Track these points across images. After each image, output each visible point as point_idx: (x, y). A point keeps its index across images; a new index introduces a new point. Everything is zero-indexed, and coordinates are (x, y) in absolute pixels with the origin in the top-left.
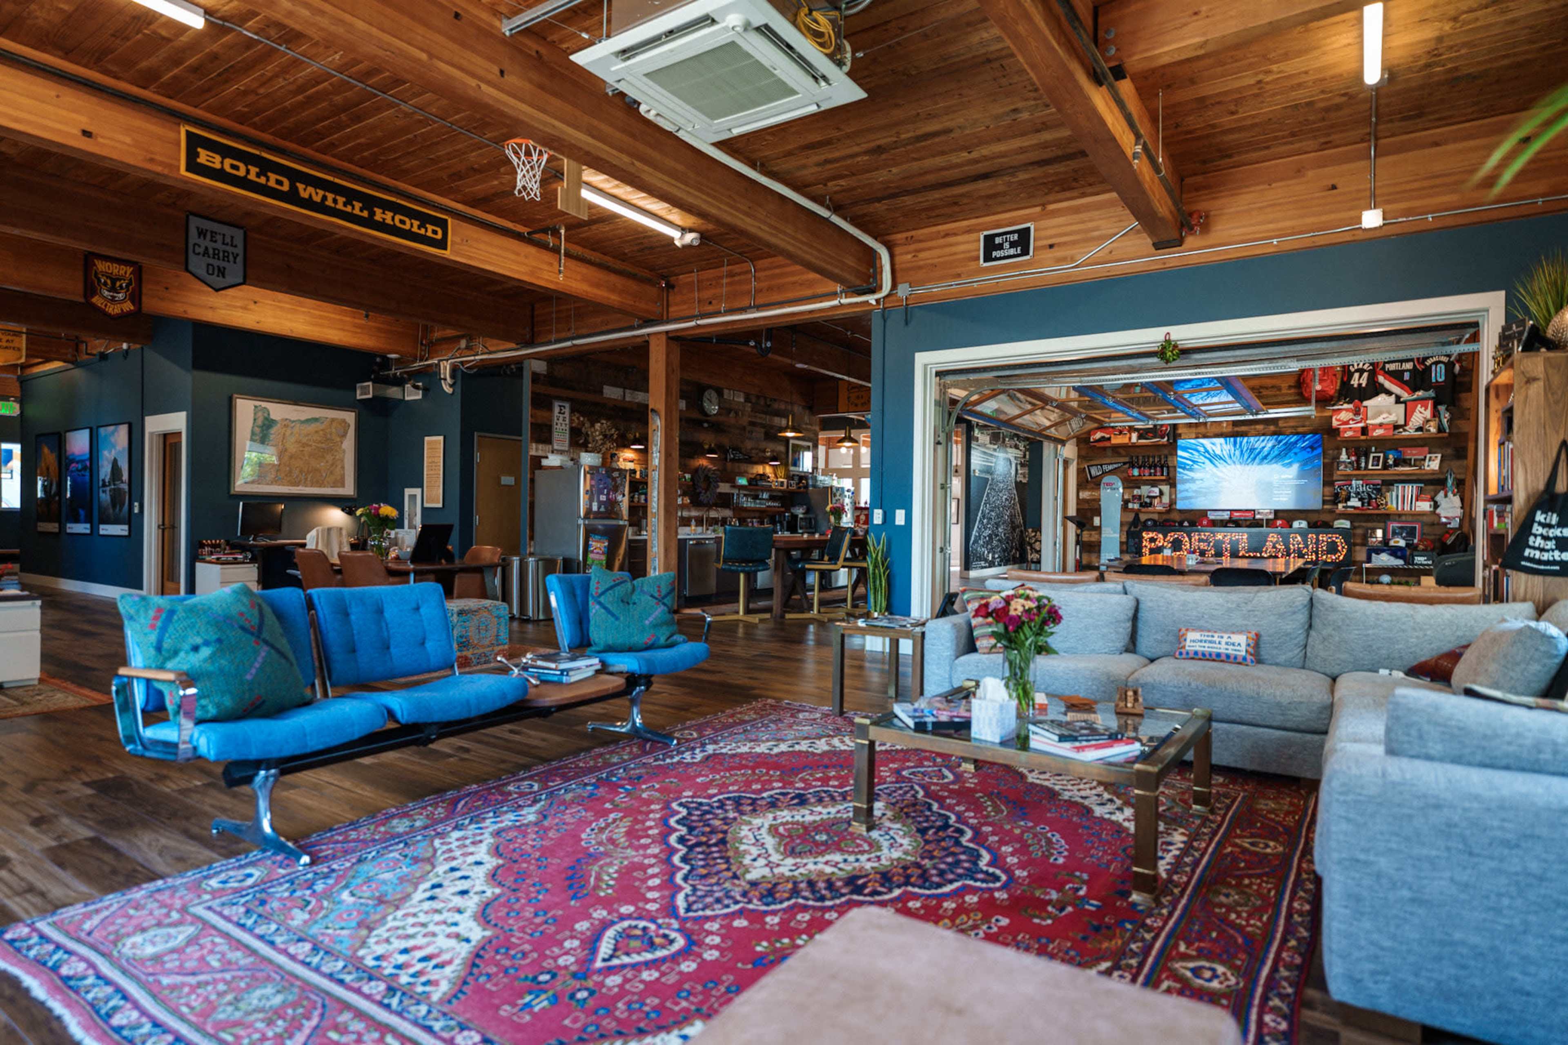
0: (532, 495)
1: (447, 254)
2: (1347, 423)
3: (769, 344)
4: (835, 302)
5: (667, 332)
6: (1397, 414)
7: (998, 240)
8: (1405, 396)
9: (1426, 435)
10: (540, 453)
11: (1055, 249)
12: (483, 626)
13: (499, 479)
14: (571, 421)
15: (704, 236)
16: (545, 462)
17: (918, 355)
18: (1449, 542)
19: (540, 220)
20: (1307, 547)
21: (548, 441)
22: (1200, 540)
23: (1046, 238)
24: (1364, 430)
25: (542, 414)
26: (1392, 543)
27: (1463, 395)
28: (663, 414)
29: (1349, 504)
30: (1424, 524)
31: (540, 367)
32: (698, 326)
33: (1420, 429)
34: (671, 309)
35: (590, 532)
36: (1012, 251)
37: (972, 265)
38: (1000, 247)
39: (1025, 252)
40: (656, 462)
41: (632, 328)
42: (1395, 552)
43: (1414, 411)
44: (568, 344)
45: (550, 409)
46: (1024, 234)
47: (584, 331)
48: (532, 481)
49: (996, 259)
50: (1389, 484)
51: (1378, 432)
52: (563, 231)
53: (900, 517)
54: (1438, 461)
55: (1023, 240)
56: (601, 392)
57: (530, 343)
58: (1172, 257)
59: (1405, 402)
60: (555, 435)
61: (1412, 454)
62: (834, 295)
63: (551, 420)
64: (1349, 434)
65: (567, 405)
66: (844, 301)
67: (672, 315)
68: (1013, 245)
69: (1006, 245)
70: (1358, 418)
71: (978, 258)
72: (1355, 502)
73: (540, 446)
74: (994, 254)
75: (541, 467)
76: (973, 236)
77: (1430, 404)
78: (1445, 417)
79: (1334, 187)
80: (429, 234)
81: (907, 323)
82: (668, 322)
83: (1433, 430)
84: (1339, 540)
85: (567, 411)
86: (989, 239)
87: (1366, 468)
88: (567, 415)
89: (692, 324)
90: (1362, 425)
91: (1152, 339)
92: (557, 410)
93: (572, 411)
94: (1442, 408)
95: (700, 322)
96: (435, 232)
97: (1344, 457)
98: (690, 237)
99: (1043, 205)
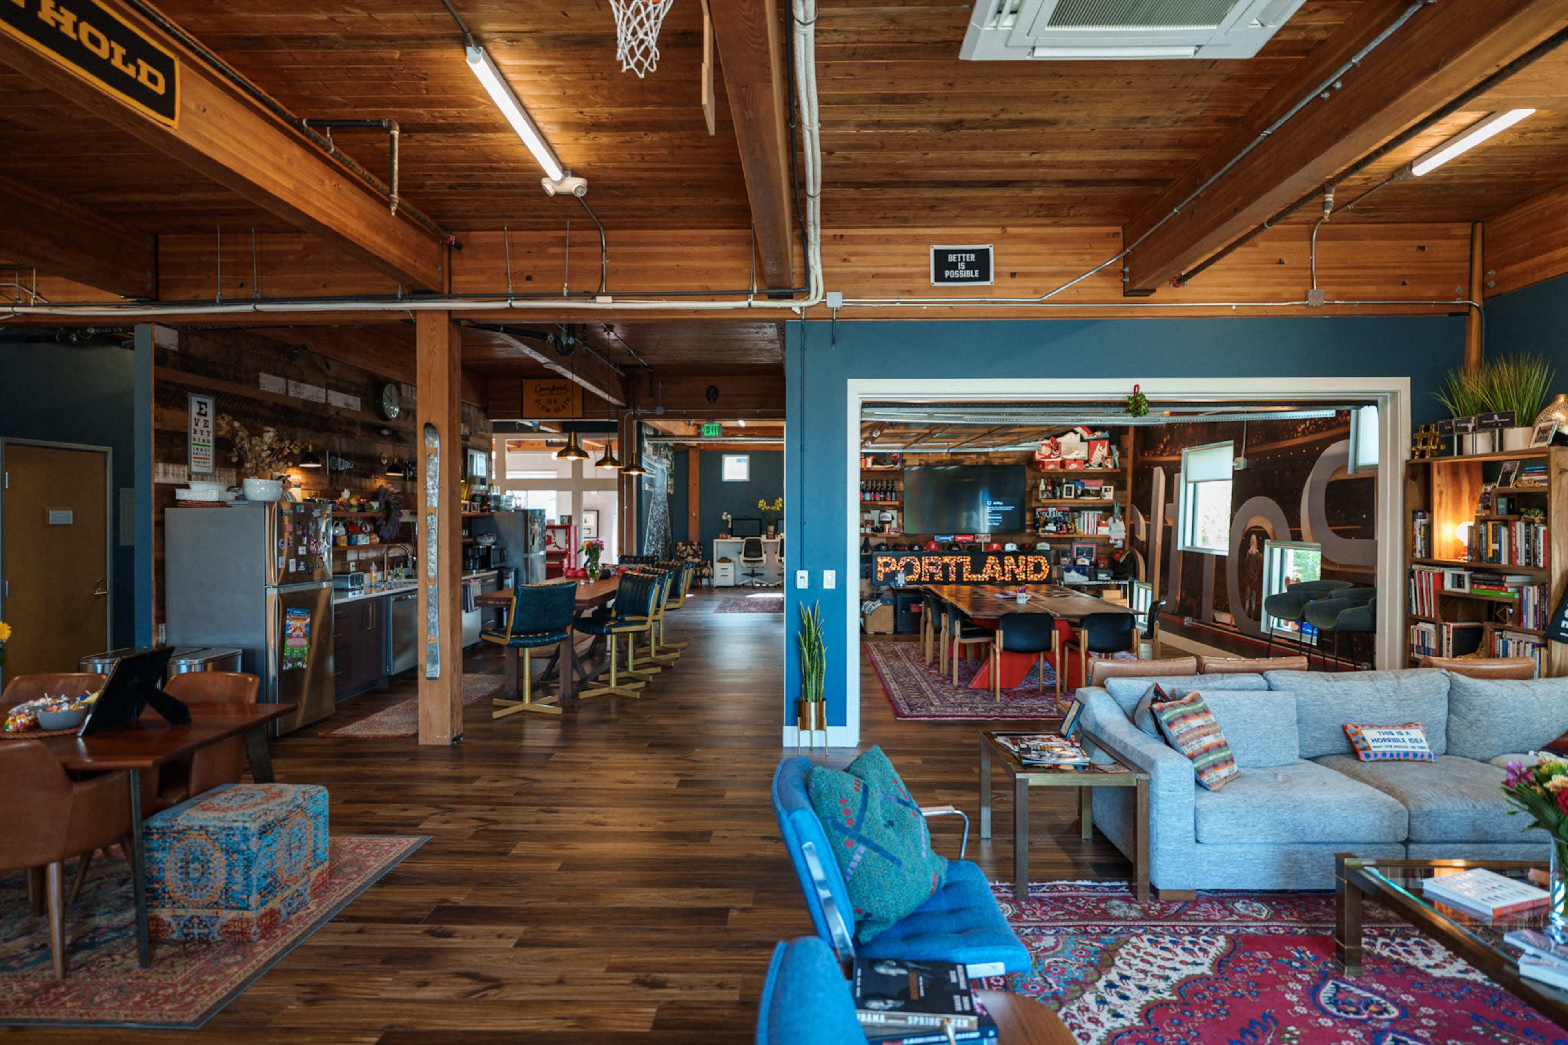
0: (161, 547)
1: (174, 126)
2: (1049, 457)
3: (571, 341)
4: (744, 304)
5: (450, 312)
6: (1081, 452)
7: (951, 258)
8: (1086, 436)
9: (1106, 471)
10: (171, 480)
11: (1017, 279)
12: (295, 843)
13: (45, 516)
14: (217, 427)
15: (595, 186)
16: (182, 495)
17: (850, 382)
18: (1121, 560)
19: (333, 104)
20: (1018, 567)
21: (182, 459)
22: (930, 564)
23: (1010, 265)
24: (1063, 464)
25: (170, 414)
26: (1079, 562)
27: (1123, 437)
28: (444, 430)
29: (1047, 528)
30: (1098, 545)
31: (168, 338)
32: (512, 309)
33: (1100, 465)
34: (455, 278)
35: (287, 604)
36: (969, 274)
37: (920, 283)
38: (954, 266)
39: (985, 276)
40: (434, 502)
41: (393, 298)
42: (1081, 570)
43: (1094, 449)
44: (249, 308)
45: (184, 406)
46: (983, 256)
47: (274, 292)
48: (160, 524)
49: (949, 279)
50: (1079, 510)
51: (1073, 467)
52: (396, 133)
53: (829, 579)
54: (1112, 493)
55: (981, 262)
56: (257, 384)
57: (155, 300)
58: (1140, 308)
59: (1088, 441)
60: (194, 450)
61: (1092, 486)
62: (745, 294)
63: (186, 425)
64: (1051, 467)
65: (210, 402)
66: (756, 304)
67: (456, 288)
68: (969, 266)
69: (962, 265)
70: (1057, 453)
71: (929, 276)
72: (1051, 527)
73: (171, 468)
74: (947, 273)
75: (176, 503)
76: (922, 248)
77: (1107, 443)
78: (1116, 454)
79: (1281, 262)
80: (143, 79)
81: (833, 342)
82: (451, 296)
83: (1110, 466)
84: (1043, 561)
85: (210, 410)
86: (941, 256)
87: (1061, 497)
88: (210, 417)
89: (506, 305)
90: (1059, 459)
91: (1117, 390)
92: (194, 408)
93: (218, 412)
94: (1114, 447)
95: (517, 304)
96: (152, 79)
97: (1042, 487)
98: (574, 185)
99: (1004, 227)
